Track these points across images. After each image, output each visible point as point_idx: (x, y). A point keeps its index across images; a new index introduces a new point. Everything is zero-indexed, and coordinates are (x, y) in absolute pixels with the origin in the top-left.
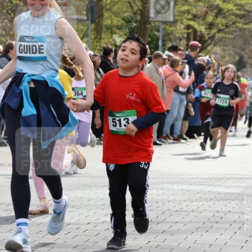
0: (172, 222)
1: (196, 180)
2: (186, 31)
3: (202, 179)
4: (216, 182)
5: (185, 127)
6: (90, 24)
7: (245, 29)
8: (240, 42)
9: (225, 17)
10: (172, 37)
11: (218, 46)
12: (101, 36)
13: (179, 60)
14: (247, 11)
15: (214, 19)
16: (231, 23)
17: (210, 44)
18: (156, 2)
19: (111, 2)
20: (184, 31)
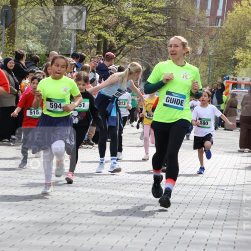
0: (76, 224)
1: (101, 184)
2: (97, 41)
3: (106, 183)
4: (120, 186)
5: (93, 133)
6: (4, 28)
7: (153, 42)
8: (147, 54)
9: (134, 29)
10: (83, 45)
11: (126, 56)
12: (14, 41)
13: (89, 67)
14: (155, 24)
15: (124, 30)
16: (140, 35)
17: (119, 53)
18: (69, 10)
19: (25, 8)
20: (95, 40)
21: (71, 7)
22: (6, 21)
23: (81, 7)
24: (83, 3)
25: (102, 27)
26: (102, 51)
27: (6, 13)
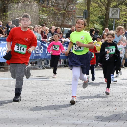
2: (124, 23)
5: (124, 62)
6: (85, 19)
10: (118, 25)
12: (89, 24)
18: (112, 10)
19: (93, 10)
22: (85, 16)
24: (118, 7)
25: (126, 17)
27: (86, 13)
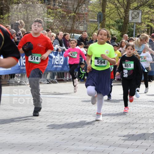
2: (147, 28)
6: (99, 23)
10: (139, 30)
18: (133, 13)
19: (110, 13)
20: (146, 28)
21: (133, 11)
22: (100, 19)
23: (139, 11)
24: (139, 9)
25: (150, 21)
26: (150, 33)
27: (100, 16)
